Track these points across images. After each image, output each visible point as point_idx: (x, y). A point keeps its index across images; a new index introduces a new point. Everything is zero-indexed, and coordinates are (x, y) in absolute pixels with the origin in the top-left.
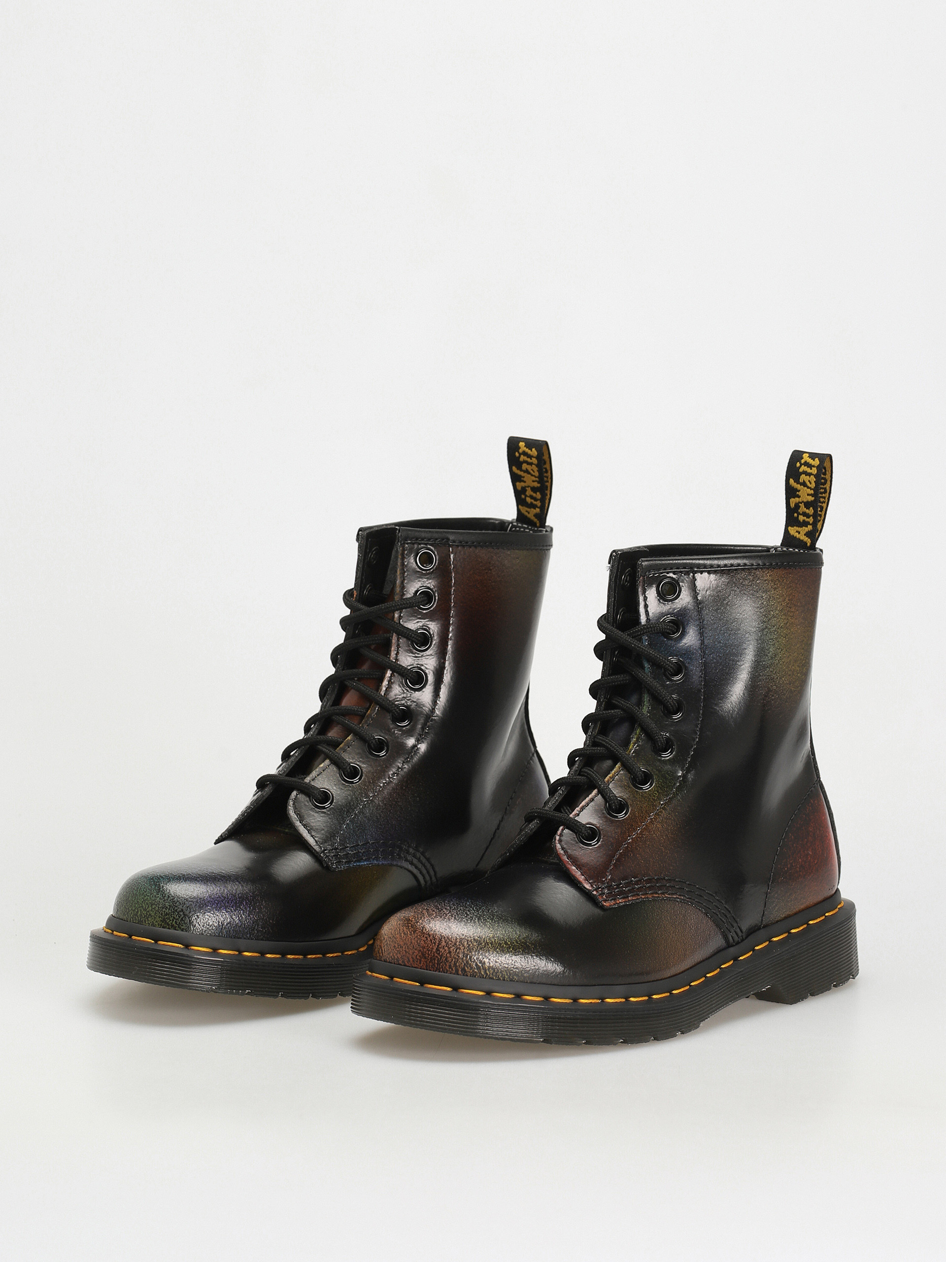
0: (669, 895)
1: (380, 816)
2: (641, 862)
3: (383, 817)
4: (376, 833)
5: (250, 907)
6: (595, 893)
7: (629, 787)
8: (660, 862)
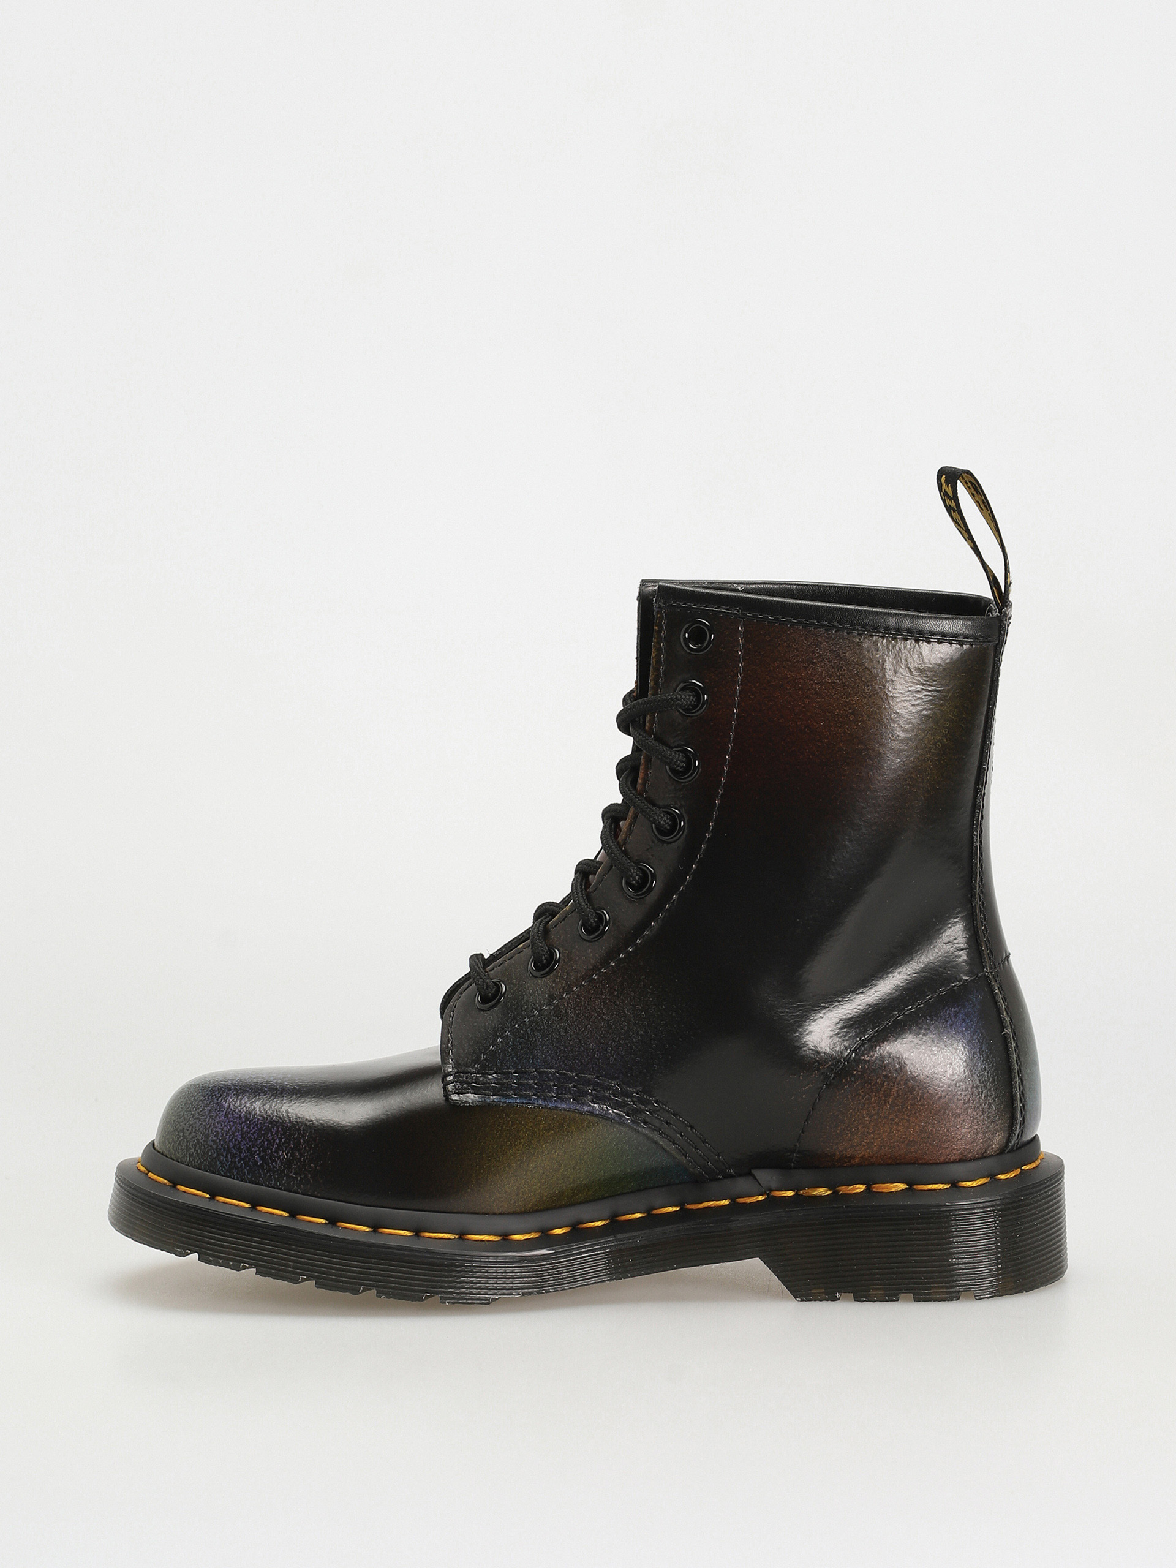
1: (566, 1032)
3: (571, 1035)
4: (552, 1058)
5: (280, 1139)
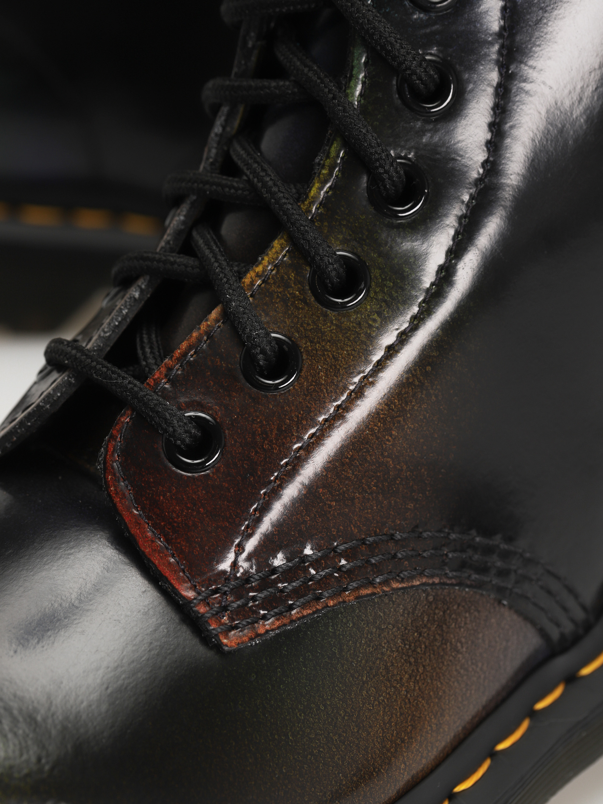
0: (402, 581)
2: (330, 506)
6: (202, 609)
7: (304, 301)
8: (380, 497)
